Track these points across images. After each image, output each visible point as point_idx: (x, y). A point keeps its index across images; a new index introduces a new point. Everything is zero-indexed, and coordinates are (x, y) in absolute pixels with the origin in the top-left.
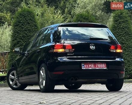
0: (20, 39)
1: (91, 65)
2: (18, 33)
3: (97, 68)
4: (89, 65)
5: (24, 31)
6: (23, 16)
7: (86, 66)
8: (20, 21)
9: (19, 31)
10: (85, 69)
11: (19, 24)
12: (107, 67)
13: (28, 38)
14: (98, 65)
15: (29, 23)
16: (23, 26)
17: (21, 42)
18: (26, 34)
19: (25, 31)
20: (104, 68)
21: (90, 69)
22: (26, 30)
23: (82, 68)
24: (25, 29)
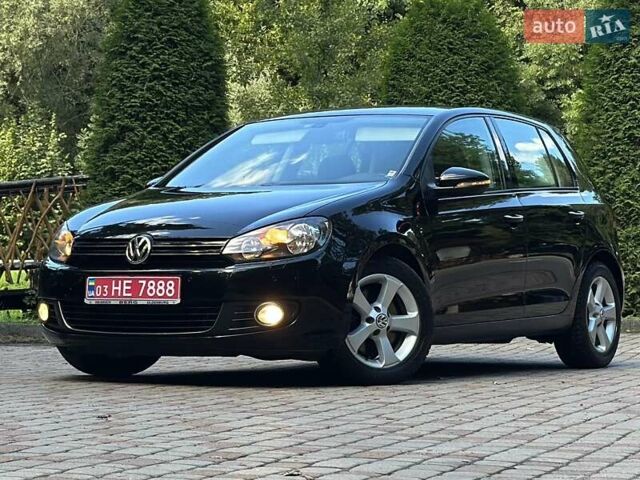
0: (130, 116)
2: (122, 89)
5: (150, 81)
6: (147, 10)
8: (134, 32)
9: (128, 78)
19: (155, 78)
24: (155, 69)
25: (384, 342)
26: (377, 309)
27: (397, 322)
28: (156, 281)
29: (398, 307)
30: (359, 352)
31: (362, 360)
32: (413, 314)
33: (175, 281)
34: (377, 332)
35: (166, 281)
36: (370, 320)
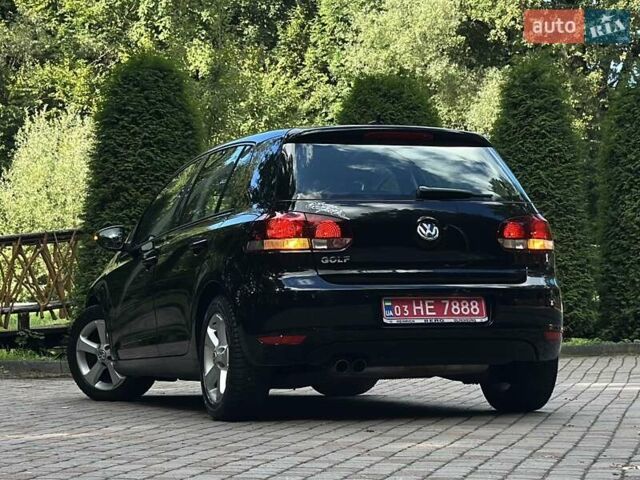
0: (124, 178)
1: (421, 308)
2: (115, 154)
3: (446, 321)
4: (415, 308)
5: (141, 148)
6: (135, 86)
7: (402, 309)
8: (124, 105)
9: (121, 145)
10: (394, 322)
11: (118, 120)
12: (488, 315)
13: (157, 177)
14: (450, 307)
15: (159, 115)
16: (138, 125)
17: (127, 190)
18: (149, 158)
19: (144, 145)
20: (478, 320)
21: (417, 321)
22: (148, 141)
23: (385, 321)
24: (145, 138)
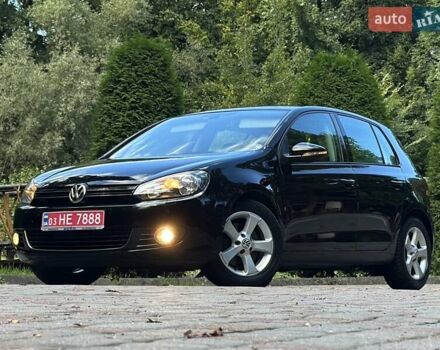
2: (110, 116)
5: (129, 110)
6: (127, 62)
8: (119, 77)
11: (113, 89)
16: (128, 92)
18: (135, 118)
19: (133, 108)
22: (134, 105)
24: (133, 102)
25: (248, 259)
26: (243, 235)
27: (258, 245)
28: (88, 214)
29: (258, 234)
30: (230, 265)
31: (232, 270)
32: (269, 239)
33: (101, 213)
34: (243, 251)
35: (95, 213)
36: (238, 243)
